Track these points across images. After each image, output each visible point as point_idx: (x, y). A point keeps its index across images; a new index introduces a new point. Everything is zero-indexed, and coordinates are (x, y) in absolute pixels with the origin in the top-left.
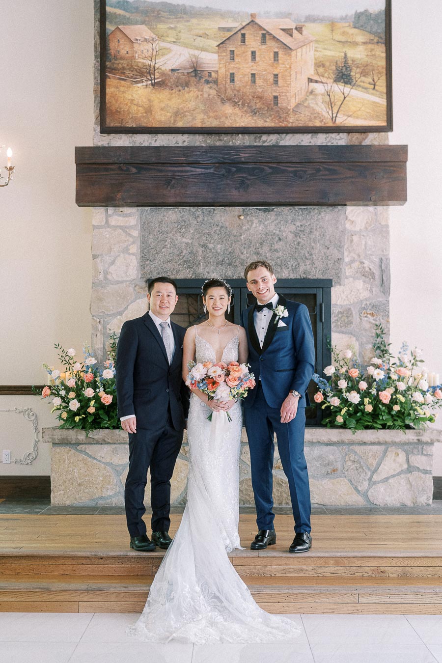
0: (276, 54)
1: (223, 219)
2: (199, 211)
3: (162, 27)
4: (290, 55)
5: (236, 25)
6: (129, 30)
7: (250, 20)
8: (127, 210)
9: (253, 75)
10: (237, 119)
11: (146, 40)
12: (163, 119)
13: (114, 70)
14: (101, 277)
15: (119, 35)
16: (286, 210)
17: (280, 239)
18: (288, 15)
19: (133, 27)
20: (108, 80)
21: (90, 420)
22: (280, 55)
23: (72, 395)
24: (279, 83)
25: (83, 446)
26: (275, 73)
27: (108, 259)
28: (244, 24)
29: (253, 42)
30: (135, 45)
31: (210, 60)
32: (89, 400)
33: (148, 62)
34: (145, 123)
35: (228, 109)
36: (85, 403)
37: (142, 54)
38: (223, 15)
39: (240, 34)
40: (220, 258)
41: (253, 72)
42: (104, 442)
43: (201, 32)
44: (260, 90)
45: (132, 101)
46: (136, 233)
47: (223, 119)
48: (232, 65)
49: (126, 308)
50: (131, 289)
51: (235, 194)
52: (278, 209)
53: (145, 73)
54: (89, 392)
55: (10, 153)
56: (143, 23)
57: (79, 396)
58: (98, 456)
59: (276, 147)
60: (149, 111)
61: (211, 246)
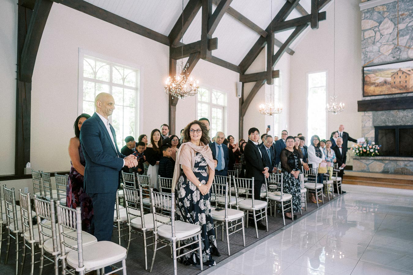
0: (406, 76)
1: (393, 112)
2: (387, 112)
3: (377, 74)
4: (410, 76)
5: (395, 71)
6: (369, 75)
7: (399, 69)
8: (369, 112)
9: (400, 82)
10: (396, 91)
11: (373, 77)
12: (377, 93)
13: (366, 84)
14: (363, 126)
15: (367, 77)
16: (409, 110)
17: (407, 116)
18: (409, 67)
19: (371, 75)
20: (365, 87)
21: (361, 154)
22: (407, 76)
23: (357, 149)
24: (407, 82)
25: (359, 160)
26: (406, 80)
27: (365, 122)
28: (398, 70)
29: (400, 74)
30: (371, 79)
31: (389, 79)
32: (361, 151)
33: (374, 82)
34: (373, 94)
35: (394, 89)
36: (360, 151)
37: (372, 81)
38: (392, 69)
39: (396, 73)
40: (392, 121)
41: (400, 80)
42: (364, 159)
43: (387, 74)
44: (402, 84)
45: (370, 90)
46: (371, 117)
47: (392, 92)
48: (395, 80)
49: (369, 132)
50: (370, 128)
51: (395, 108)
52: (407, 110)
53: (373, 84)
54: (361, 149)
55: (344, 105)
56: (373, 73)
57: (359, 150)
58: (363, 162)
59: (407, 97)
60: (374, 92)
61: (390, 119)
